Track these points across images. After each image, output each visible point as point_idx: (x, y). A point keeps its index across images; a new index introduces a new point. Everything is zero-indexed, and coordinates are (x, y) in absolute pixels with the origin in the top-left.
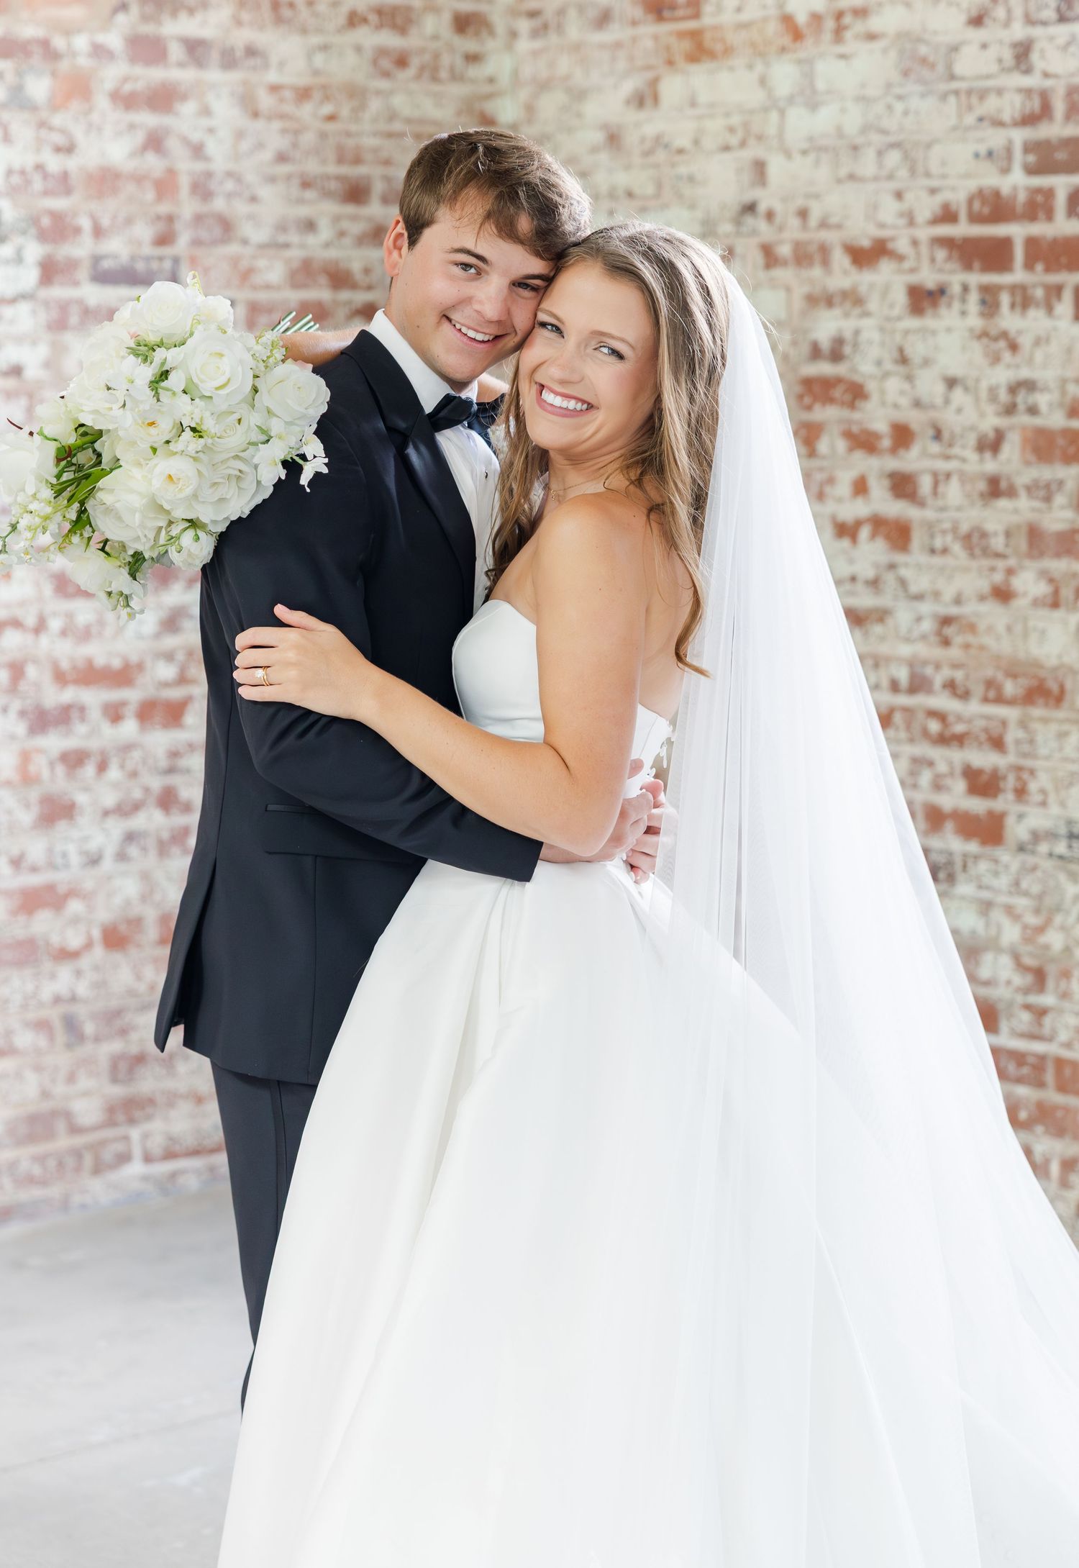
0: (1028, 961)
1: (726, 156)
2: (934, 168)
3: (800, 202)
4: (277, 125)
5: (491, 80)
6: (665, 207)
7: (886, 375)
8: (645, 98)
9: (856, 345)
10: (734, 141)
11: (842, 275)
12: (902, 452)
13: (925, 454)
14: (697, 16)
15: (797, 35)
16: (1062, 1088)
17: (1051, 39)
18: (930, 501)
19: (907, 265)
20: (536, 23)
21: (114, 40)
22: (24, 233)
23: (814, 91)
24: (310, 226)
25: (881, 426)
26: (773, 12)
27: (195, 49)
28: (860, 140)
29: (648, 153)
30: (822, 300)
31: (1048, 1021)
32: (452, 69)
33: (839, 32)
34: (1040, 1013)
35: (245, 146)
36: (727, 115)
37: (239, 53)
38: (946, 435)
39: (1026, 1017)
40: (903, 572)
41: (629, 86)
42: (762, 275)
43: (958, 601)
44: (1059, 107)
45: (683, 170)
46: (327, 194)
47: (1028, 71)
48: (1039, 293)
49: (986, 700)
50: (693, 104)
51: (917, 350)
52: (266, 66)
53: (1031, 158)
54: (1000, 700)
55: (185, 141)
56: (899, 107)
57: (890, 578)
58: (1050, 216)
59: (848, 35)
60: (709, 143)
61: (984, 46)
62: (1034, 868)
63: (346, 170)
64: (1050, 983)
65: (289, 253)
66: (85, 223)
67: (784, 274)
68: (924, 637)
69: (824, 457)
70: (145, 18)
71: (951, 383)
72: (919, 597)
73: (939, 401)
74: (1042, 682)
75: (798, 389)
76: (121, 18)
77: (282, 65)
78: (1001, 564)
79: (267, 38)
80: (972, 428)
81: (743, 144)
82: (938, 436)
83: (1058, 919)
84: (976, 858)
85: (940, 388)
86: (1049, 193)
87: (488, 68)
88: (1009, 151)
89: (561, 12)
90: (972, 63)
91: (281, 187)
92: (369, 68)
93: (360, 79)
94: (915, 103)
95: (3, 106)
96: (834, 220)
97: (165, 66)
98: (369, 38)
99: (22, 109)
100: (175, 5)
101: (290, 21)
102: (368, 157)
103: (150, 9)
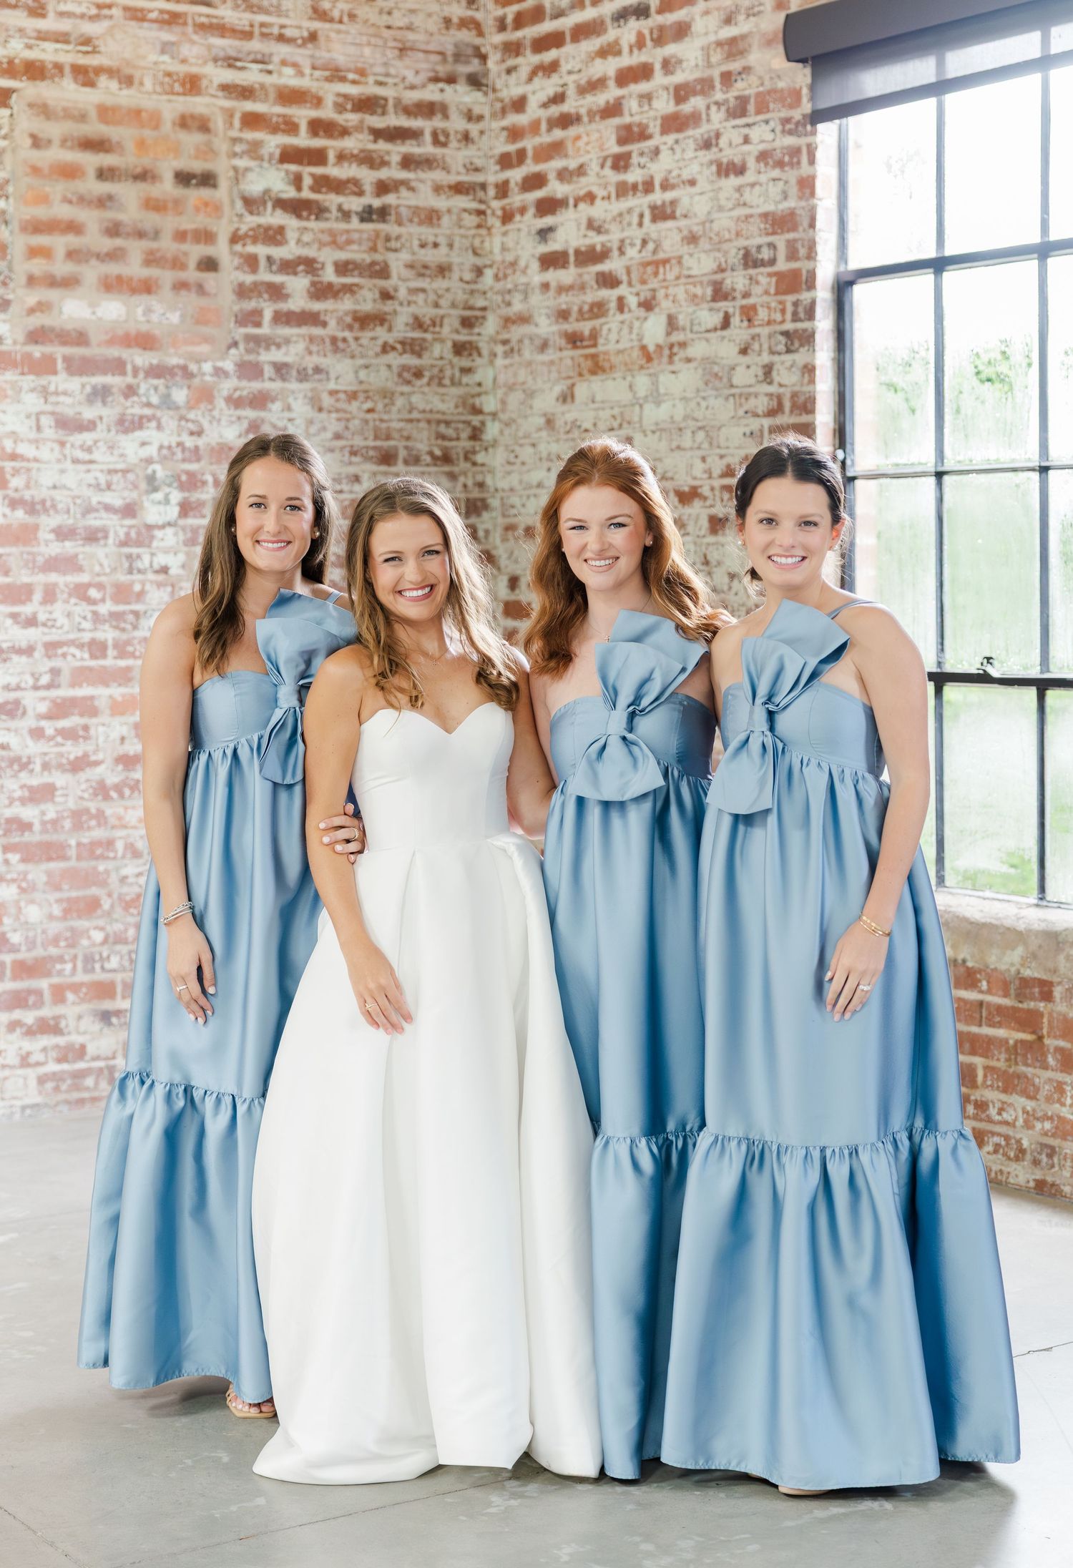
2: (723, 444)
4: (334, 415)
5: (479, 385)
8: (567, 397)
10: (616, 424)
14: (595, 345)
15: (649, 359)
17: (782, 363)
19: (708, 503)
20: (507, 348)
21: (228, 365)
22: (170, 485)
23: (659, 394)
24: (357, 479)
26: (636, 343)
27: (281, 370)
28: (682, 425)
29: (569, 432)
32: (452, 378)
33: (671, 356)
35: (313, 430)
36: (612, 408)
37: (310, 371)
41: (558, 389)
44: (787, 405)
46: (367, 459)
47: (770, 383)
50: (593, 402)
51: (714, 556)
52: (328, 379)
56: (704, 404)
59: (676, 358)
60: (602, 426)
61: (748, 367)
63: (379, 443)
66: (210, 479)
70: (248, 351)
71: (732, 576)
73: (725, 588)
76: (233, 351)
77: (337, 378)
79: (326, 361)
80: (743, 605)
81: (621, 427)
85: (726, 580)
87: (477, 377)
88: (761, 431)
89: (520, 341)
90: (743, 377)
91: (337, 455)
92: (396, 379)
93: (390, 385)
94: (712, 401)
95: (157, 407)
96: (669, 475)
97: (263, 381)
98: (396, 360)
99: (169, 408)
100: (267, 342)
101: (343, 350)
102: (396, 435)
103: (252, 345)
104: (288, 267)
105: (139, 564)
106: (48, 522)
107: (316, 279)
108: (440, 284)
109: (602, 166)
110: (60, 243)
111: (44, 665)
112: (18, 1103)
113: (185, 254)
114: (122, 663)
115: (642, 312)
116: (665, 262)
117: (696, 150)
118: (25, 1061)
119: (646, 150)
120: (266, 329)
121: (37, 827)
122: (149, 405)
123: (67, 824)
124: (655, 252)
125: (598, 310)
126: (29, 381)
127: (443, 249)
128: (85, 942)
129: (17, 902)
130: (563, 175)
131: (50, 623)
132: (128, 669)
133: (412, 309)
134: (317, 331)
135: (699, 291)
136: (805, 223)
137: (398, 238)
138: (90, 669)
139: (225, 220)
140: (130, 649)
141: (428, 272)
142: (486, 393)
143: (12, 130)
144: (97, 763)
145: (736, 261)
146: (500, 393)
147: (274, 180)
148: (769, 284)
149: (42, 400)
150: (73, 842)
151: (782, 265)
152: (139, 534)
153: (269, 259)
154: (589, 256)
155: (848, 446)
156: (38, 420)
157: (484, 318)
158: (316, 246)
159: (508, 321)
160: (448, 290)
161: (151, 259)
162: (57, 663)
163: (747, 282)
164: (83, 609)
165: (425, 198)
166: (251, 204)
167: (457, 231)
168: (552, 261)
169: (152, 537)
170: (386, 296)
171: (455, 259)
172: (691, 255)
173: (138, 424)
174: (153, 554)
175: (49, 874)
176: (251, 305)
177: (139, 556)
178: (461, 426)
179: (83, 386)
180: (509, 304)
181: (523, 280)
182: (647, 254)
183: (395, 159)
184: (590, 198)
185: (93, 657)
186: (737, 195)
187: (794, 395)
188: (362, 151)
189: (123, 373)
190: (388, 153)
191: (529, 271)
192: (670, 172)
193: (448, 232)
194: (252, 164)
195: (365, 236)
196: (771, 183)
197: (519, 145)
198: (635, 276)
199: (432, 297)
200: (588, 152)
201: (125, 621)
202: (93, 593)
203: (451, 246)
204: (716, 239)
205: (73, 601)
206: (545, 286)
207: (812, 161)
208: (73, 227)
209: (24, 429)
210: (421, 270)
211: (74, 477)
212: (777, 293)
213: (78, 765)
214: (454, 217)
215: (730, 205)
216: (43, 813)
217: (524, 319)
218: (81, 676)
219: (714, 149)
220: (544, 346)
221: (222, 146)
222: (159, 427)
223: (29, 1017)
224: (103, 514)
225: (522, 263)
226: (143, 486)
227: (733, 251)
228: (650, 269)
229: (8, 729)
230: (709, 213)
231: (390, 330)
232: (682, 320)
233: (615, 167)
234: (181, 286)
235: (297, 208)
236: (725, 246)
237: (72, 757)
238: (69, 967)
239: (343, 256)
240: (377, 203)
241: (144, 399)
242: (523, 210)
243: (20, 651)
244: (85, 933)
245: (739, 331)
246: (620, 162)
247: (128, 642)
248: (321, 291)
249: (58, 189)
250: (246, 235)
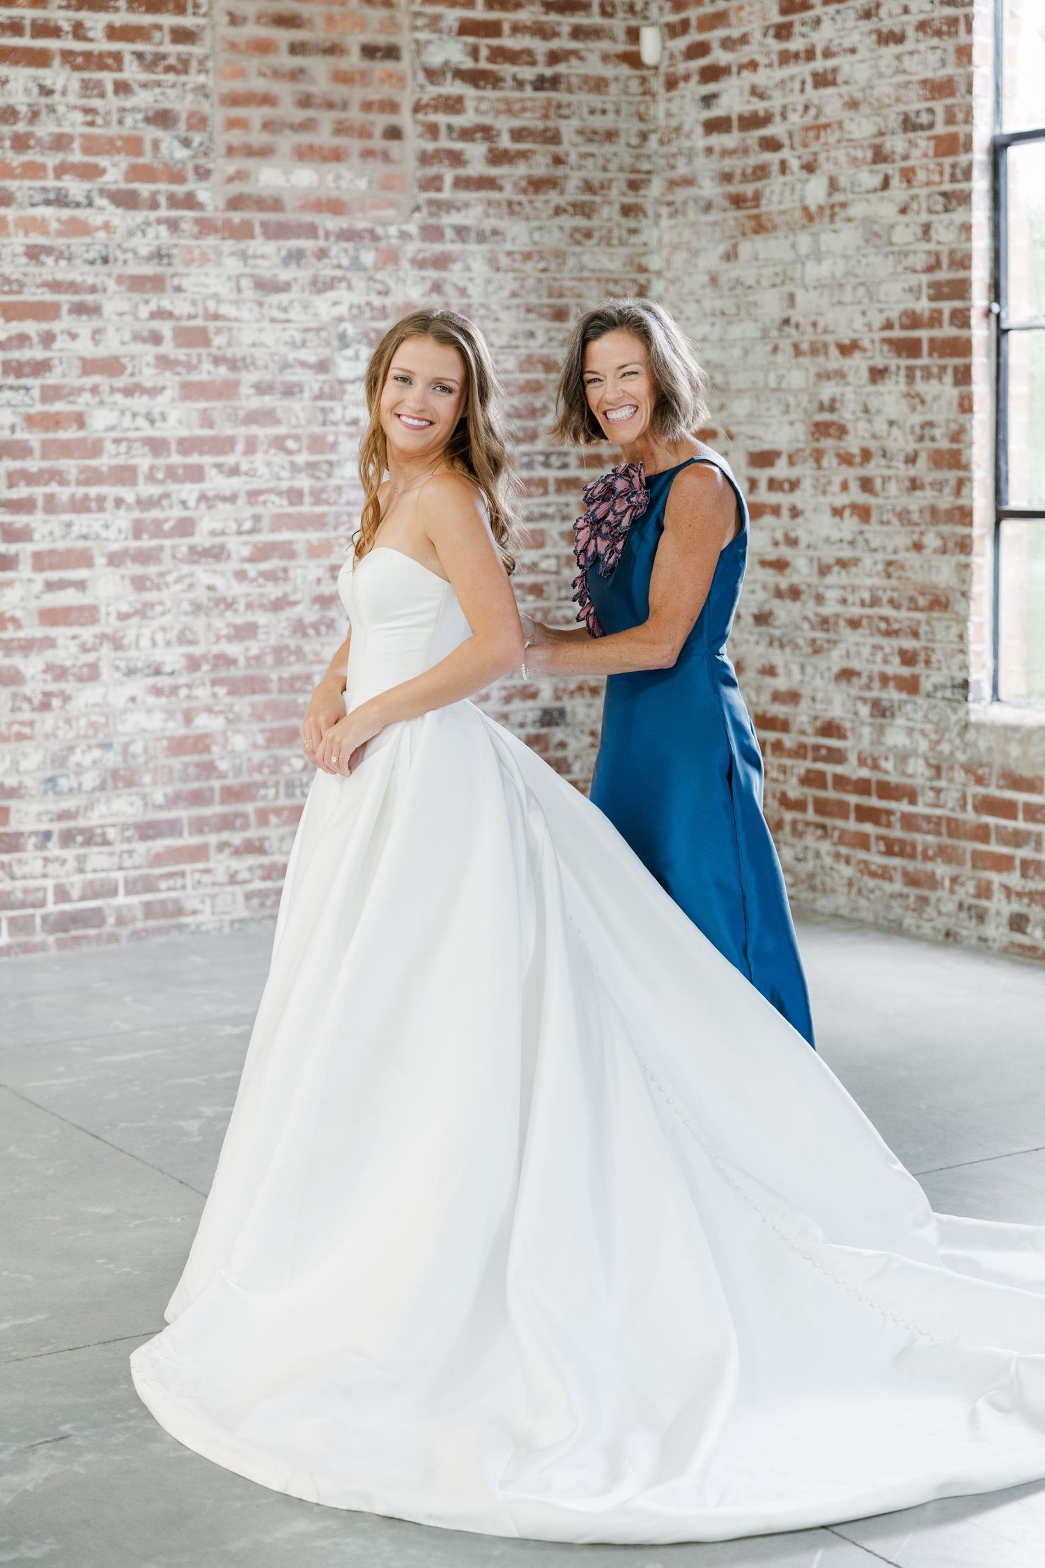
0: (933, 761)
1: (774, 290)
2: (882, 298)
3: (813, 318)
4: (511, 275)
5: (645, 244)
6: (741, 321)
7: (857, 420)
8: (730, 256)
9: (842, 402)
10: (778, 281)
11: (834, 361)
12: (866, 464)
13: (878, 466)
14: (757, 206)
15: (811, 218)
16: (950, 835)
17: (941, 221)
18: (881, 494)
19: (869, 354)
20: (671, 209)
21: (412, 228)
22: (359, 342)
23: (819, 250)
24: (531, 335)
25: (855, 450)
26: (798, 204)
27: (461, 232)
28: (843, 281)
29: (732, 289)
30: (824, 376)
31: (942, 796)
32: (620, 239)
33: (832, 216)
34: (938, 791)
35: (491, 288)
37: (488, 233)
38: (888, 455)
39: (931, 794)
40: (868, 536)
41: (723, 248)
42: (794, 361)
43: (895, 552)
44: (945, 261)
45: (751, 299)
46: (542, 316)
47: (929, 241)
48: (935, 370)
49: (910, 609)
50: (756, 259)
51: (874, 404)
52: (504, 241)
53: (932, 291)
54: (917, 609)
55: (455, 286)
56: (864, 261)
57: (860, 539)
58: (941, 326)
59: (837, 218)
60: (765, 283)
61: (907, 225)
62: (935, 707)
63: (552, 301)
64: (944, 774)
65: (518, 351)
67: (804, 360)
68: (878, 574)
69: (825, 469)
70: (431, 215)
71: (891, 423)
72: (875, 550)
73: (885, 434)
74: (937, 596)
75: (812, 429)
76: (417, 215)
77: (514, 239)
78: (917, 529)
79: (503, 224)
80: (901, 450)
81: (783, 283)
82: (884, 455)
83: (947, 736)
84: (905, 702)
85: (885, 427)
86: (940, 312)
87: (643, 237)
88: (920, 286)
89: (685, 203)
90: (901, 236)
91: (514, 312)
92: (569, 241)
93: (562, 246)
94: (873, 259)
95: (347, 269)
96: (830, 328)
97: (444, 243)
98: (568, 222)
99: (358, 270)
100: (448, 206)
101: (519, 213)
102: (568, 293)
103: (434, 209)
104: (467, 134)
105: (332, 417)
106: (249, 378)
107: (493, 145)
108: (608, 149)
109: (765, 35)
110: (256, 115)
111: (247, 512)
112: (227, 918)
113: (372, 123)
114: (318, 509)
115: (804, 174)
116: (826, 126)
117: (857, 20)
118: (233, 879)
119: (808, 20)
120: (447, 194)
121: (242, 662)
122: (339, 266)
123: (269, 660)
124: (817, 117)
125: (761, 172)
126: (229, 245)
127: (611, 116)
128: (286, 769)
129: (224, 733)
130: (727, 44)
131: (252, 473)
132: (323, 515)
133: (582, 173)
134: (494, 195)
135: (859, 154)
136: (963, 89)
137: (569, 105)
138: (289, 516)
139: (407, 92)
140: (324, 496)
141: (596, 137)
142: (652, 252)
143: (210, 8)
144: (295, 603)
145: (895, 125)
146: (665, 252)
147: (452, 52)
148: (928, 147)
149: (241, 263)
150: (274, 676)
151: (941, 129)
152: (332, 388)
153: (450, 128)
154: (752, 121)
155: (1003, 300)
156: (238, 283)
157: (649, 181)
158: (492, 114)
159: (672, 184)
160: (615, 154)
161: (341, 129)
162: (258, 510)
163: (906, 145)
164: (281, 459)
165: (594, 66)
166: (433, 75)
167: (624, 98)
168: (716, 126)
169: (344, 392)
170: (558, 161)
171: (622, 125)
172: (852, 119)
173: (330, 285)
174: (345, 408)
175: (253, 705)
176: (432, 171)
177: (332, 410)
178: (629, 284)
179: (279, 249)
180: (673, 167)
181: (687, 144)
182: (809, 119)
183: (565, 30)
184: (753, 65)
185: (291, 504)
186: (896, 63)
187: (952, 253)
188: (535, 23)
189: (316, 237)
190: (559, 24)
191: (694, 136)
192: (831, 40)
193: (614, 99)
194: (433, 36)
195: (538, 104)
196: (930, 52)
197: (683, 15)
198: (797, 140)
199: (601, 161)
200: (750, 22)
201: (320, 470)
202: (291, 444)
203: (618, 112)
204: (876, 104)
205: (272, 451)
206: (709, 150)
207: (969, 30)
208: (267, 100)
209: (225, 290)
210: (590, 135)
211: (270, 336)
212: (936, 155)
213: (278, 605)
214: (621, 85)
215: (889, 72)
216: (247, 650)
217: (688, 182)
218: (280, 522)
219: (875, 19)
220: (708, 207)
221: (404, 20)
222: (350, 288)
223: (236, 839)
224: (299, 370)
225: (686, 128)
226: (335, 343)
227: (893, 116)
228: (812, 134)
229: (215, 572)
230: (870, 80)
231: (562, 193)
232: (843, 182)
233: (778, 36)
234: (368, 154)
235: (475, 78)
236: (885, 111)
237: (273, 597)
238: (271, 792)
239: (517, 123)
240: (549, 72)
241: (335, 262)
242: (686, 78)
243: (224, 499)
244: (286, 761)
245: (898, 192)
246: (783, 32)
247: (323, 490)
248: (498, 157)
249: (254, 63)
250: (427, 106)
